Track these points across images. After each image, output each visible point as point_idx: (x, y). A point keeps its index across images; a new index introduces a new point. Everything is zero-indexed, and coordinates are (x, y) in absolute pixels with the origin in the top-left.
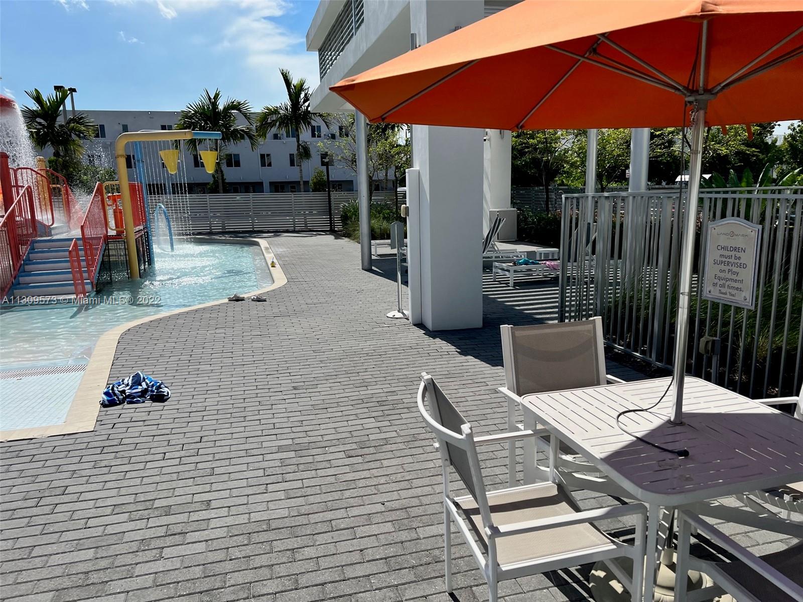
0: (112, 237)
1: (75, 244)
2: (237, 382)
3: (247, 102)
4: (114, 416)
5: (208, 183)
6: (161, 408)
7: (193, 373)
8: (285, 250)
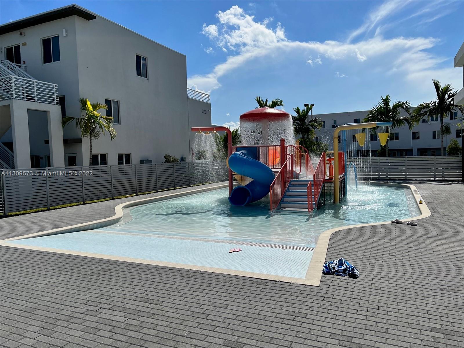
0: (327, 180)
1: (311, 183)
2: (399, 276)
3: (407, 102)
4: (329, 281)
5: (378, 150)
6: (354, 282)
7: (372, 264)
8: (428, 193)
